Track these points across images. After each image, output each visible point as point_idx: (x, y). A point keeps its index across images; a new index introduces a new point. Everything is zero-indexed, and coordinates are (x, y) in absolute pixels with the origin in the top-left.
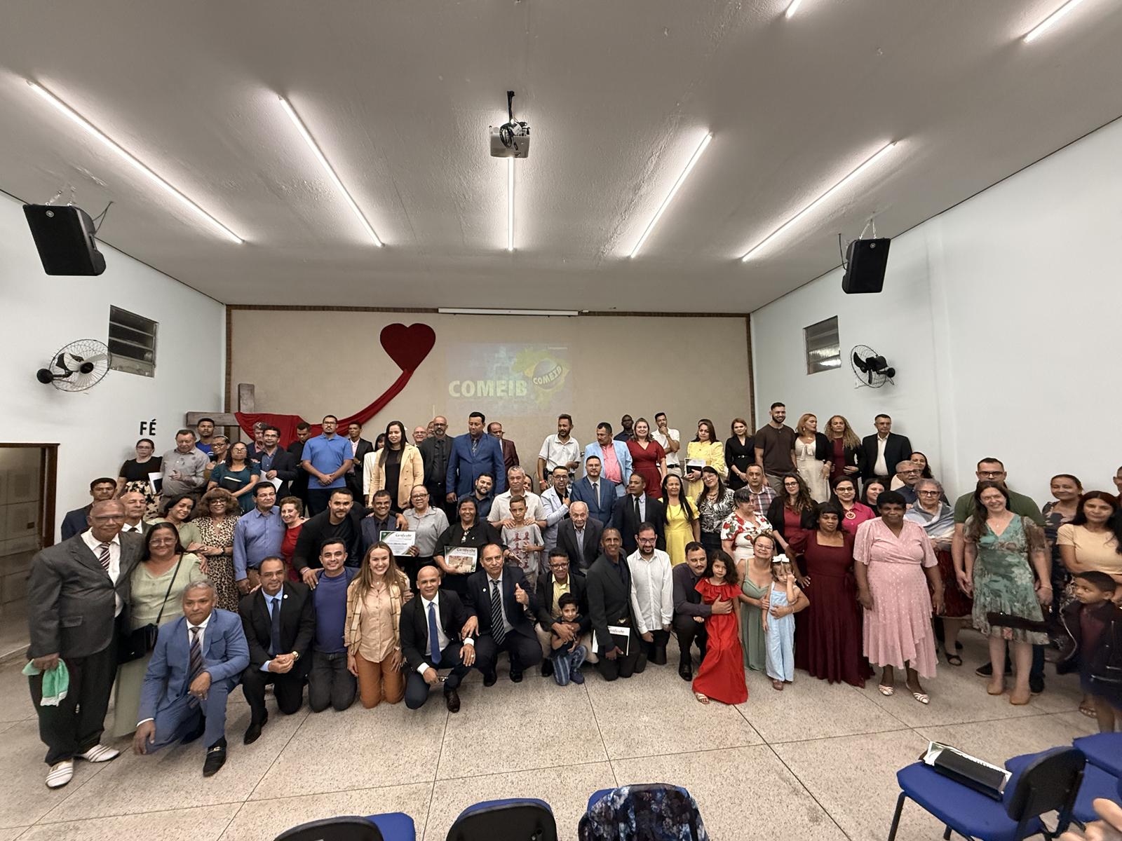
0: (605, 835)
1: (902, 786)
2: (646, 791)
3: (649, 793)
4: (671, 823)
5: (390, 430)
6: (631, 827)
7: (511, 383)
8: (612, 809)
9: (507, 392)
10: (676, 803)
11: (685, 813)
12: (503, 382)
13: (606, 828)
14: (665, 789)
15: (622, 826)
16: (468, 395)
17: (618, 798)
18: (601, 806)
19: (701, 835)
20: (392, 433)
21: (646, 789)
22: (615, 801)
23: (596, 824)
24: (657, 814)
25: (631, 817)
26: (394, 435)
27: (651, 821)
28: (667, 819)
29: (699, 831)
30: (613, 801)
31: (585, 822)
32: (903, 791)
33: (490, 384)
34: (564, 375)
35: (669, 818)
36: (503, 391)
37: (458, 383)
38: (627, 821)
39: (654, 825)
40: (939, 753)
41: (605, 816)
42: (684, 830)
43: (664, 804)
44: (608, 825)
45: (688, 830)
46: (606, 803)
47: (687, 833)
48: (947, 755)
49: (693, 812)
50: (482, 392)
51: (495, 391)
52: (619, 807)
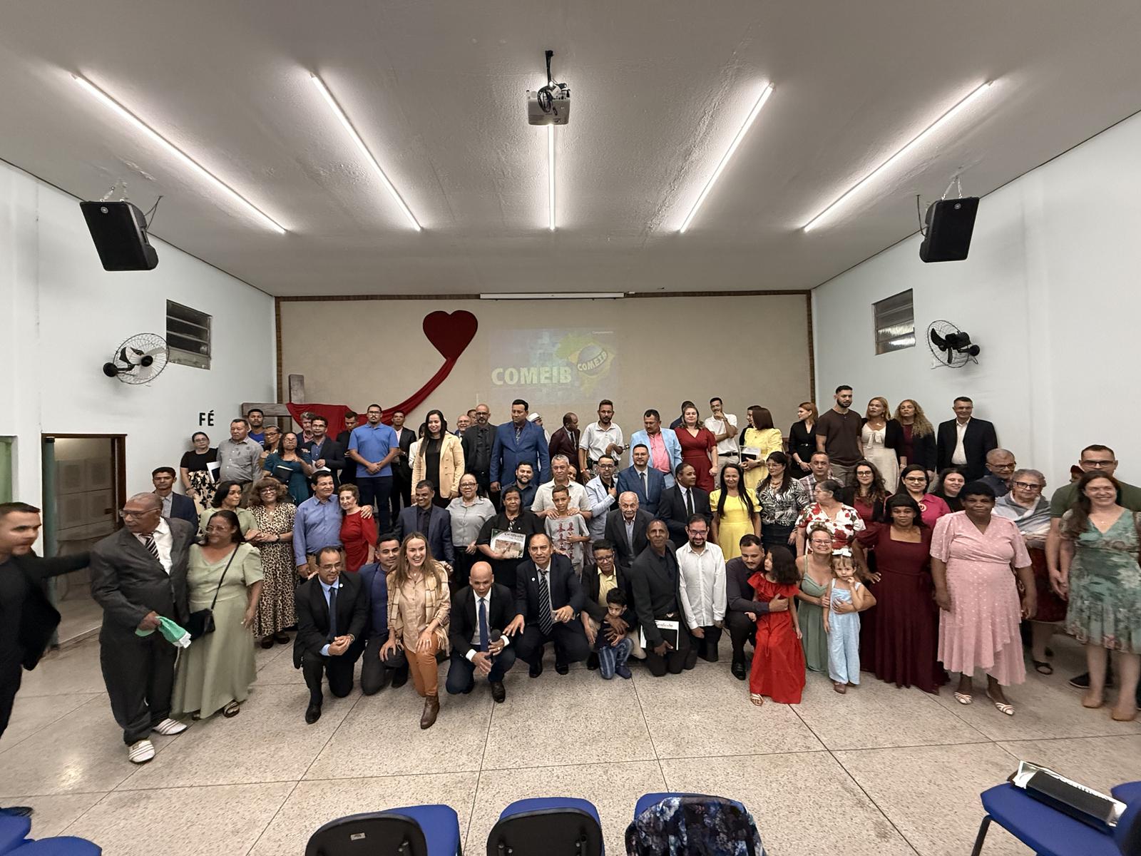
0: (654, 847)
1: (987, 808)
2: (698, 804)
3: (702, 806)
4: (725, 839)
5: (430, 420)
6: (682, 841)
7: (555, 369)
8: (662, 820)
9: (551, 379)
10: (731, 817)
11: (741, 829)
12: (547, 369)
13: (655, 840)
14: (720, 804)
15: (672, 838)
16: (510, 383)
17: (667, 809)
18: (649, 816)
19: (758, 853)
20: (431, 422)
21: (698, 802)
22: (665, 813)
23: (644, 834)
24: (710, 829)
25: (682, 830)
26: (434, 424)
27: (704, 836)
28: (721, 835)
29: (756, 849)
30: (662, 812)
31: (632, 831)
32: (988, 814)
33: (533, 370)
34: (609, 361)
35: (724, 833)
36: (546, 378)
37: (501, 370)
38: (677, 834)
39: (707, 840)
40: (1031, 775)
41: (654, 827)
42: (739, 847)
43: (718, 819)
44: (657, 836)
45: (745, 847)
46: (655, 813)
47: (743, 850)
48: (1040, 777)
49: (750, 829)
50: (526, 381)
51: (539, 379)
52: (669, 818)
